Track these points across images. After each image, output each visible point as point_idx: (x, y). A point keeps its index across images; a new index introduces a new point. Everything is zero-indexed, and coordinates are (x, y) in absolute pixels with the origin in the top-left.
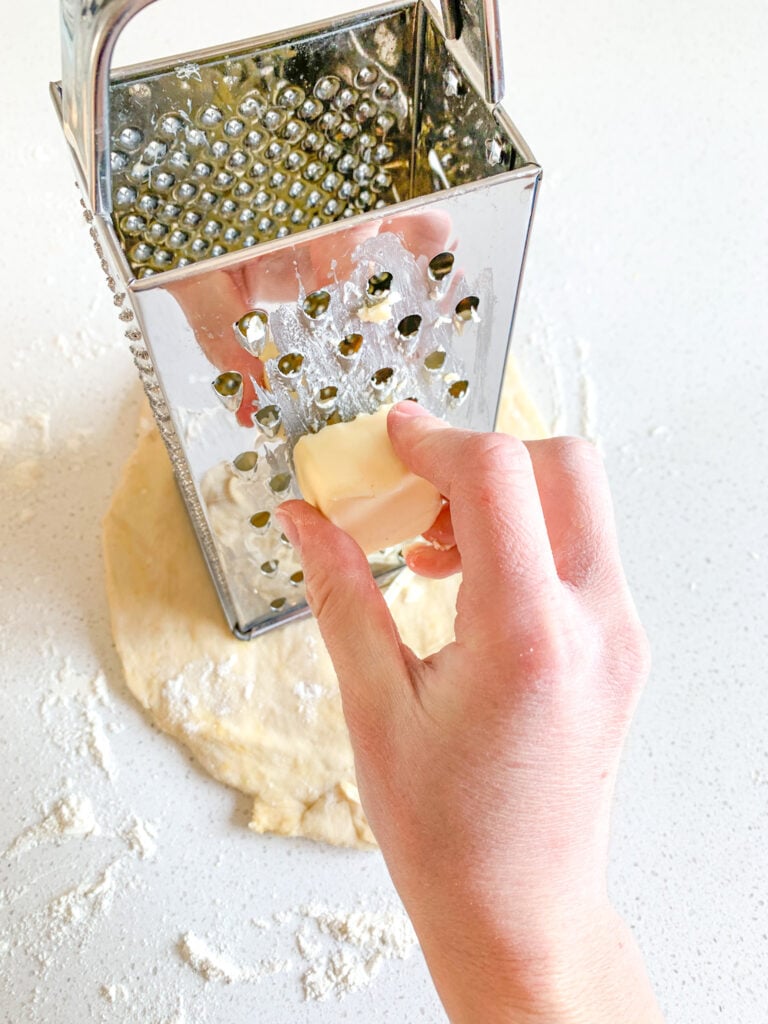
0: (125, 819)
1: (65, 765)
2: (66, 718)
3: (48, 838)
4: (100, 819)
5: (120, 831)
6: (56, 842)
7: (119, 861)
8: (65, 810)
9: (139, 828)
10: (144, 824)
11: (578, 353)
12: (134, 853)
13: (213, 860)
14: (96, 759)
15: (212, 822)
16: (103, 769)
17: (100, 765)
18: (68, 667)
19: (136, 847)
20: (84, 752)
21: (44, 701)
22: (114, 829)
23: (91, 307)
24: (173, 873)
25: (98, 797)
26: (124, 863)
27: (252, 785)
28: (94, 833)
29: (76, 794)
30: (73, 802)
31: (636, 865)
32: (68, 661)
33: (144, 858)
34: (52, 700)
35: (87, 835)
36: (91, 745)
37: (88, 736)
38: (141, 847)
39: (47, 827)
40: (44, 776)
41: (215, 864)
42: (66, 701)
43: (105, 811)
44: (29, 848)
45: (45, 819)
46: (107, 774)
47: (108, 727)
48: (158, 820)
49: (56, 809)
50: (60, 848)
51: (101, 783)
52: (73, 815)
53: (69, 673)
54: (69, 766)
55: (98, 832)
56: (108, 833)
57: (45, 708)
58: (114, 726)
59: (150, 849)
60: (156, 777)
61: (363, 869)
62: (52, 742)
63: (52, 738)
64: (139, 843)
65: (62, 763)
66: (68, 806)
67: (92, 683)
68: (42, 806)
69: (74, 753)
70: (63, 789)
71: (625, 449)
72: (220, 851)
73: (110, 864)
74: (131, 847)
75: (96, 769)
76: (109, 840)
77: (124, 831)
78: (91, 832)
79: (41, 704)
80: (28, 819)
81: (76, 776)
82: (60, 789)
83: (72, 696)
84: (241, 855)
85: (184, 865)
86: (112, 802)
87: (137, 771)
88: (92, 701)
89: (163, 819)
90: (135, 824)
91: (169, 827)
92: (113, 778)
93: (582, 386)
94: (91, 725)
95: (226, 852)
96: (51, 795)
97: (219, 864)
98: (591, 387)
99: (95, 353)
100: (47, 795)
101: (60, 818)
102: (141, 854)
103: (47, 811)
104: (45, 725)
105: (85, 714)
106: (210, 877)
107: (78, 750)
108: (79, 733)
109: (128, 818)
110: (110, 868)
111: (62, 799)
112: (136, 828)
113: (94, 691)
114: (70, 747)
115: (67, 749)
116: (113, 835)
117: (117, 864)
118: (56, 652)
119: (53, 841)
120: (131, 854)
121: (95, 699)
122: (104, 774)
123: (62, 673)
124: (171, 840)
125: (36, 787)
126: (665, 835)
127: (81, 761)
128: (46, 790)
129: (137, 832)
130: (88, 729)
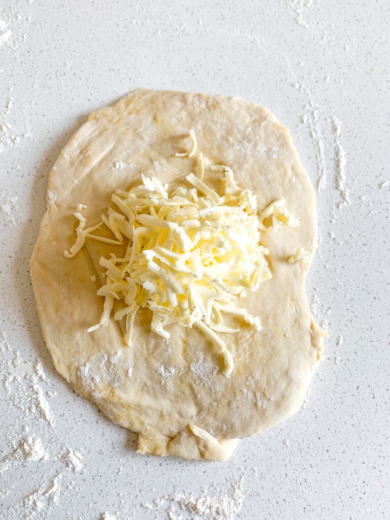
0: (62, 449)
1: (23, 418)
2: (21, 389)
3: (17, 463)
4: (47, 449)
5: (60, 456)
6: (23, 464)
7: (61, 473)
8: (26, 446)
9: (71, 455)
10: (74, 452)
11: (335, 129)
12: (69, 469)
13: (116, 471)
14: (42, 414)
15: (114, 448)
16: (46, 420)
17: (45, 417)
18: (18, 358)
19: (71, 466)
20: (34, 410)
21: (6, 380)
22: (56, 455)
23: (7, 107)
24: (93, 479)
25: (45, 437)
26: (64, 475)
27: (137, 427)
28: (45, 458)
29: (32, 435)
30: (30, 440)
31: (363, 463)
32: (18, 353)
33: (75, 472)
34: (11, 379)
35: (41, 460)
36: (37, 406)
37: (35, 400)
38: (74, 465)
39: (16, 456)
40: (11, 425)
41: (118, 473)
42: (19, 379)
43: (50, 445)
44: (8, 468)
45: (15, 451)
46: (49, 422)
47: (47, 394)
48: (82, 449)
49: (21, 445)
50: (25, 467)
51: (46, 428)
52: (31, 449)
53: (19, 361)
54: (25, 419)
55: (47, 457)
56: (53, 458)
57: (7, 384)
58: (50, 393)
59: (79, 466)
60: (78, 423)
61: (205, 472)
62: (14, 405)
63: (13, 402)
64: (72, 463)
65: (21, 417)
66: (27, 444)
67: (34, 367)
68: (12, 443)
69: (27, 411)
70: (23, 433)
71: (364, 198)
72: (120, 465)
73: (56, 476)
74: (67, 465)
75: (42, 420)
76: (54, 462)
77: (62, 456)
78: (43, 458)
79: (4, 382)
80: (4, 452)
81: (31, 425)
82: (21, 433)
83: (23, 376)
84: (133, 467)
85: (100, 474)
86: (53, 440)
87: (67, 420)
88: (35, 379)
89: (85, 448)
90: (69, 453)
91: (89, 453)
92: (53, 425)
93: (337, 154)
94: (37, 393)
95: (124, 465)
96: (16, 437)
97: (120, 473)
98: (342, 153)
99: (13, 141)
100: (14, 437)
101: (24, 450)
102: (74, 469)
103: (15, 447)
104: (8, 394)
105: (32, 386)
106: (115, 480)
107: (30, 409)
108: (30, 399)
109: (64, 448)
110: (56, 478)
111: (23, 439)
112: (69, 455)
113: (36, 372)
114: (25, 407)
115: (23, 409)
116: (56, 459)
117: (60, 476)
118: (10, 348)
119: (21, 463)
120: (68, 470)
121: (37, 377)
122: (47, 423)
123: (15, 361)
124: (91, 460)
125: (7, 432)
126: (381, 445)
127: (33, 415)
128: (13, 434)
129: (70, 457)
130: (34, 396)
